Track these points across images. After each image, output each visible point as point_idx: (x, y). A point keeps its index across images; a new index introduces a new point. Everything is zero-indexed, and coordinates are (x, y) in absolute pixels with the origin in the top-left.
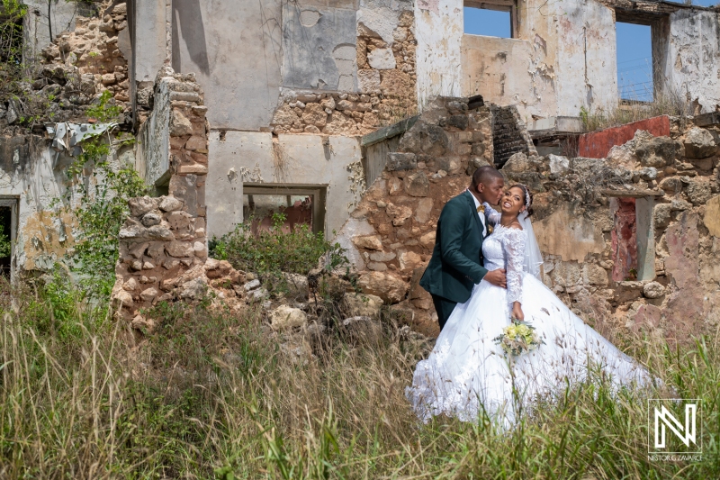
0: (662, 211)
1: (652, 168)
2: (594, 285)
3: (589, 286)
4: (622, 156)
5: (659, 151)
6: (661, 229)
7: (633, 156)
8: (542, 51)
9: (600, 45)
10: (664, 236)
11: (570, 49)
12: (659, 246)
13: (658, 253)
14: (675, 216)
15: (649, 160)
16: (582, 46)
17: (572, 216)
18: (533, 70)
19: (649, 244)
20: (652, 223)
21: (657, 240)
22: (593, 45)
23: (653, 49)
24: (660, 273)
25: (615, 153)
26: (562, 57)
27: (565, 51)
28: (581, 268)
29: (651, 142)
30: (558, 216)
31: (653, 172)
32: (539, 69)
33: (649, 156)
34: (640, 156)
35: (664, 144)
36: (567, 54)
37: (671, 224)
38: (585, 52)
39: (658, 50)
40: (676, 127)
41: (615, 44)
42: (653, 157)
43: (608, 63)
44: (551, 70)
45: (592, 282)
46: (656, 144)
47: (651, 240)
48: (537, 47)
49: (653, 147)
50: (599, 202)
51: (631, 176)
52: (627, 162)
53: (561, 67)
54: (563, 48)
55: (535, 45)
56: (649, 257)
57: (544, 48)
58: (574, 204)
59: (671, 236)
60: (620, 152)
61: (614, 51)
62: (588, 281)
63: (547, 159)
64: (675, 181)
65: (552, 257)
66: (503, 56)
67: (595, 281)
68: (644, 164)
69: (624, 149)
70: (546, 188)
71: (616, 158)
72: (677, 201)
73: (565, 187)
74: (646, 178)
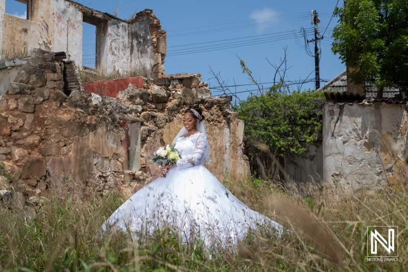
0: (145, 131)
1: (139, 106)
2: (115, 172)
3: (114, 173)
4: (123, 97)
5: (141, 98)
6: (143, 141)
7: (128, 98)
8: (46, 31)
9: (75, 33)
10: (145, 145)
11: (60, 32)
12: (143, 150)
13: (142, 155)
14: (151, 134)
15: (136, 101)
16: (66, 31)
17: (108, 131)
18: (41, 42)
19: (137, 150)
20: (139, 137)
21: (142, 147)
22: (72, 32)
23: (96, 39)
24: (143, 166)
25: (120, 95)
26: (56, 36)
27: (58, 33)
28: (110, 161)
29: (137, 91)
30: (101, 130)
31: (140, 108)
32: (44, 42)
33: (136, 99)
34: (131, 98)
35: (144, 93)
36: (58, 35)
37: (149, 138)
38: (67, 35)
39: (100, 40)
40: (146, 84)
41: (82, 33)
42: (138, 100)
43: (78, 44)
44: (50, 43)
45: (115, 170)
46: (140, 93)
47: (139, 147)
48: (44, 28)
49: (138, 94)
50: (119, 123)
51: (129, 109)
52: (125, 101)
53: (55, 43)
54: (56, 31)
55: (43, 27)
56: (137, 156)
57: (47, 29)
58: (108, 123)
59: (149, 145)
60: (122, 95)
61: (81, 37)
62: (113, 169)
63: (90, 95)
64: (149, 114)
65: (97, 155)
66: (26, 31)
67: (117, 170)
68: (134, 103)
69: (124, 93)
70: (93, 113)
71: (121, 98)
72: (150, 125)
73: (104, 113)
74: (136, 111)
